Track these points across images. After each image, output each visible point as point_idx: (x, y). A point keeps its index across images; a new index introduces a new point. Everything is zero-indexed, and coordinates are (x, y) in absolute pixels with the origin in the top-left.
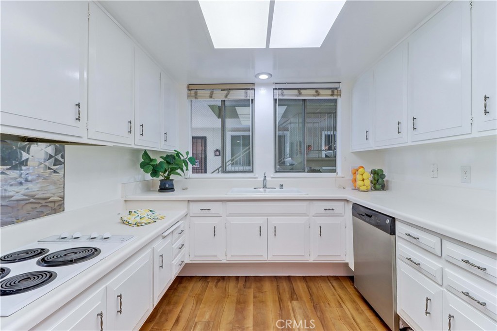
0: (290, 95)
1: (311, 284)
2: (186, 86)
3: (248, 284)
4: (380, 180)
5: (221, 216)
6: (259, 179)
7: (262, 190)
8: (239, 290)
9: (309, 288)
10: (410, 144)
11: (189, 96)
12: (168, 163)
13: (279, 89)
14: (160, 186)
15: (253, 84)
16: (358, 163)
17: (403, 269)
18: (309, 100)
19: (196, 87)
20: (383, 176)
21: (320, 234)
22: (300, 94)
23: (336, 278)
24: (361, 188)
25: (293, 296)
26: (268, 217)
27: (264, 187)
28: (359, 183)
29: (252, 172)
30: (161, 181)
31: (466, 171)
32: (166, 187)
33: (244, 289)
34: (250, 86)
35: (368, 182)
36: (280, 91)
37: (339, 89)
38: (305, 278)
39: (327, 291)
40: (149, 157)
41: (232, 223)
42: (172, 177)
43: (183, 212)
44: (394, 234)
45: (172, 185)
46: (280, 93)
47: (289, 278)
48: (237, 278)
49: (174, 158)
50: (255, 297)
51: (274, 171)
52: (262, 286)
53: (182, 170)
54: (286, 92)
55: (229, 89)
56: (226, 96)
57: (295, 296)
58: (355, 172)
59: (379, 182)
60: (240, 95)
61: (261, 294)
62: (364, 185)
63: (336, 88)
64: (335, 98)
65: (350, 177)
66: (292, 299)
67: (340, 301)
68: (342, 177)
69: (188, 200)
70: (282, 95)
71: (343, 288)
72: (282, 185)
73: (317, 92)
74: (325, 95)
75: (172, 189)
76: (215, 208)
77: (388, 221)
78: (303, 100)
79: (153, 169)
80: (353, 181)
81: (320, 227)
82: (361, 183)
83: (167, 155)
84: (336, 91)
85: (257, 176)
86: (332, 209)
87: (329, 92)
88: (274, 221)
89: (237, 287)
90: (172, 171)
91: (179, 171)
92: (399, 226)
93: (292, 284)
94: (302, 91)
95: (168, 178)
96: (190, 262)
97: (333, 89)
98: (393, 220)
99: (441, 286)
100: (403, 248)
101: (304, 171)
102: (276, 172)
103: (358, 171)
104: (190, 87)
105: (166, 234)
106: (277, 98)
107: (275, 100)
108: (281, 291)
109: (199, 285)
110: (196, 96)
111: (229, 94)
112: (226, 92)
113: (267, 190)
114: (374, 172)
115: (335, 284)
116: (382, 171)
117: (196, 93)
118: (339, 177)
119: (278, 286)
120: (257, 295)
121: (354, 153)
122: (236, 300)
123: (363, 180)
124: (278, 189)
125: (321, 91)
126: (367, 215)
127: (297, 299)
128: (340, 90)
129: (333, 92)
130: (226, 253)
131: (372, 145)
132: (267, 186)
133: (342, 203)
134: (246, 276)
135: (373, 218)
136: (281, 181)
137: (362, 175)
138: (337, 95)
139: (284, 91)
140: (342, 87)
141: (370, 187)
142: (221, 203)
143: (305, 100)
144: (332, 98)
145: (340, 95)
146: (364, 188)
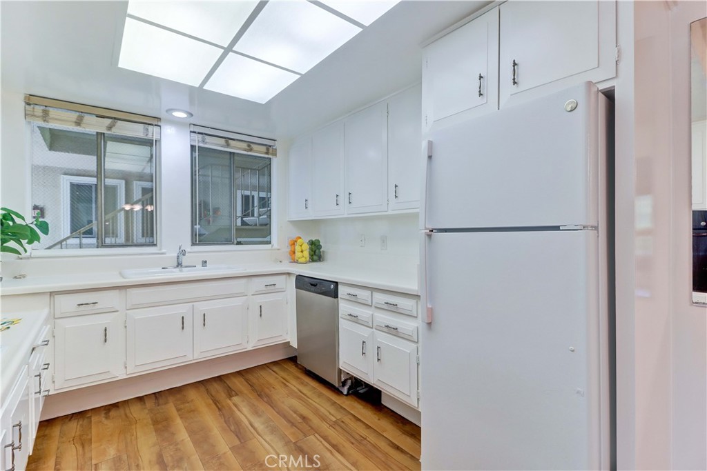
0: (214, 144)
1: (249, 376)
2: (22, 97)
3: (161, 401)
4: (317, 251)
5: (117, 311)
6: (167, 255)
7: (176, 269)
8: (151, 410)
9: (247, 380)
10: (346, 216)
11: (29, 115)
13: (199, 133)
15: (159, 119)
16: (295, 233)
17: (344, 325)
18: (238, 154)
19: (46, 102)
20: (319, 247)
21: (261, 315)
22: (228, 145)
23: (276, 363)
24: (300, 260)
25: (231, 393)
26: (194, 304)
27: (179, 265)
28: (298, 254)
29: (156, 245)
31: (384, 240)
33: (159, 408)
34: (153, 121)
35: (306, 254)
36: (200, 136)
37: (274, 148)
38: (239, 373)
39: (268, 377)
41: (136, 318)
44: (337, 297)
46: (200, 139)
47: (219, 379)
48: (140, 399)
50: (178, 410)
51: (190, 243)
52: (185, 396)
54: (208, 139)
55: (115, 118)
56: (110, 128)
57: (233, 393)
58: (293, 243)
59: (316, 253)
60: (137, 131)
61: (187, 405)
62: (303, 257)
63: (270, 146)
64: (270, 156)
65: (286, 249)
66: (230, 396)
67: (284, 381)
68: (279, 249)
69: (50, 292)
70: (204, 142)
71: (285, 370)
72: (206, 262)
73: (249, 146)
74: (259, 152)
76: (106, 300)
77: (332, 286)
78: (231, 152)
80: (290, 253)
81: (261, 307)
82: (300, 255)
84: (271, 149)
85: (163, 251)
86: (274, 285)
87: (264, 149)
88: (202, 307)
89: (146, 408)
92: (341, 289)
93: (225, 382)
94: (230, 141)
96: (56, 392)
97: (268, 147)
99: (372, 328)
100: (344, 307)
101: (233, 243)
102: (194, 244)
103: (296, 241)
104: (31, 100)
106: (196, 144)
107: (193, 147)
108: (213, 393)
109: (74, 427)
110: (46, 117)
111: (114, 125)
112: (107, 121)
113: (184, 269)
114: (312, 243)
115: (275, 369)
116: (319, 241)
117: (46, 112)
118: (275, 249)
119: (207, 389)
120: (182, 406)
121: (291, 222)
122: (151, 422)
123: (302, 252)
124: (199, 266)
125: (252, 145)
126: (312, 285)
127: (237, 395)
128: (276, 149)
129: (268, 149)
130: (125, 364)
131: (311, 215)
132: (183, 264)
133: (284, 277)
134: (155, 393)
135: (318, 287)
136: (203, 256)
137: (301, 246)
138: (273, 155)
139: (206, 137)
140: (278, 146)
141: (308, 259)
142: (117, 292)
143: (233, 153)
144: (266, 156)
145: (276, 155)
146: (303, 260)
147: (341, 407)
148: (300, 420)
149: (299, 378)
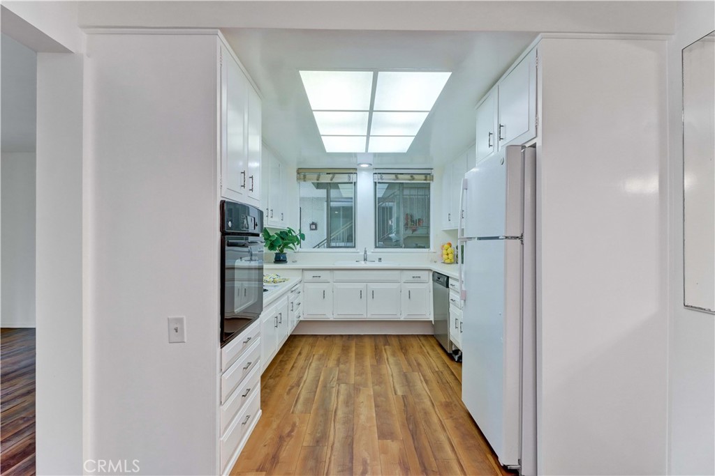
0: (388, 179)
1: (404, 340)
2: (296, 170)
5: (329, 282)
6: (360, 253)
7: (363, 262)
8: (344, 342)
9: (400, 340)
11: (298, 179)
12: (283, 239)
13: (379, 173)
14: (275, 259)
15: (356, 169)
16: (449, 239)
18: (405, 183)
19: (304, 171)
21: (409, 298)
22: (397, 178)
23: (423, 336)
24: (447, 261)
26: (367, 284)
27: (365, 260)
29: (355, 247)
30: (276, 254)
32: (280, 259)
33: (348, 341)
34: (352, 171)
35: (452, 256)
36: (379, 175)
37: (431, 175)
39: (414, 342)
40: (268, 233)
41: (338, 288)
42: (285, 250)
43: (299, 278)
44: (448, 287)
45: (286, 257)
46: (379, 177)
49: (287, 234)
50: (356, 344)
51: (374, 246)
53: (294, 245)
55: (334, 173)
56: (331, 180)
57: (388, 344)
60: (344, 178)
63: (429, 174)
64: (428, 182)
65: (438, 252)
67: (422, 345)
68: (434, 252)
69: (303, 269)
70: (381, 179)
71: (427, 340)
72: (381, 259)
73: (412, 177)
74: (419, 180)
75: (284, 261)
76: (325, 275)
77: (446, 279)
78: (400, 183)
79: (271, 244)
81: (409, 292)
82: (445, 257)
83: (281, 232)
84: (428, 176)
85: (358, 251)
86: (419, 277)
87: (423, 177)
88: (372, 286)
89: (342, 340)
90: (286, 245)
91: (291, 245)
92: (451, 281)
94: (399, 176)
95: (281, 251)
96: (304, 320)
97: (426, 175)
98: (448, 277)
100: (451, 295)
101: (401, 247)
102: (376, 247)
103: (443, 246)
104: (299, 171)
105: (293, 289)
106: (377, 181)
107: (376, 183)
108: (377, 342)
109: (311, 340)
110: (305, 179)
111: (334, 177)
112: (331, 176)
113: (367, 262)
117: (305, 176)
118: (430, 253)
119: (375, 339)
120: (359, 343)
121: (444, 231)
122: (341, 346)
123: (448, 254)
124: (377, 262)
125: (415, 176)
126: (438, 278)
128: (433, 176)
129: (426, 177)
130: (333, 312)
131: (453, 226)
132: (367, 259)
133: (428, 272)
135: (440, 280)
136: (379, 255)
137: (447, 250)
138: (430, 180)
139: (383, 175)
140: (434, 173)
141: (453, 261)
142: (328, 272)
143: (402, 183)
144: (425, 182)
145: (433, 180)
146: (448, 261)
147: (448, 366)
148: (415, 364)
149: (433, 346)
